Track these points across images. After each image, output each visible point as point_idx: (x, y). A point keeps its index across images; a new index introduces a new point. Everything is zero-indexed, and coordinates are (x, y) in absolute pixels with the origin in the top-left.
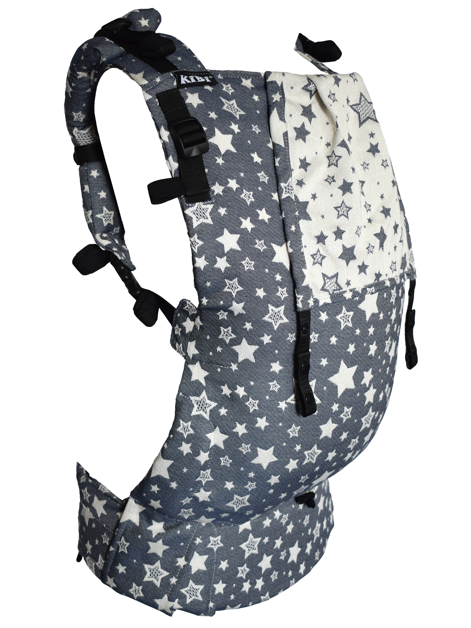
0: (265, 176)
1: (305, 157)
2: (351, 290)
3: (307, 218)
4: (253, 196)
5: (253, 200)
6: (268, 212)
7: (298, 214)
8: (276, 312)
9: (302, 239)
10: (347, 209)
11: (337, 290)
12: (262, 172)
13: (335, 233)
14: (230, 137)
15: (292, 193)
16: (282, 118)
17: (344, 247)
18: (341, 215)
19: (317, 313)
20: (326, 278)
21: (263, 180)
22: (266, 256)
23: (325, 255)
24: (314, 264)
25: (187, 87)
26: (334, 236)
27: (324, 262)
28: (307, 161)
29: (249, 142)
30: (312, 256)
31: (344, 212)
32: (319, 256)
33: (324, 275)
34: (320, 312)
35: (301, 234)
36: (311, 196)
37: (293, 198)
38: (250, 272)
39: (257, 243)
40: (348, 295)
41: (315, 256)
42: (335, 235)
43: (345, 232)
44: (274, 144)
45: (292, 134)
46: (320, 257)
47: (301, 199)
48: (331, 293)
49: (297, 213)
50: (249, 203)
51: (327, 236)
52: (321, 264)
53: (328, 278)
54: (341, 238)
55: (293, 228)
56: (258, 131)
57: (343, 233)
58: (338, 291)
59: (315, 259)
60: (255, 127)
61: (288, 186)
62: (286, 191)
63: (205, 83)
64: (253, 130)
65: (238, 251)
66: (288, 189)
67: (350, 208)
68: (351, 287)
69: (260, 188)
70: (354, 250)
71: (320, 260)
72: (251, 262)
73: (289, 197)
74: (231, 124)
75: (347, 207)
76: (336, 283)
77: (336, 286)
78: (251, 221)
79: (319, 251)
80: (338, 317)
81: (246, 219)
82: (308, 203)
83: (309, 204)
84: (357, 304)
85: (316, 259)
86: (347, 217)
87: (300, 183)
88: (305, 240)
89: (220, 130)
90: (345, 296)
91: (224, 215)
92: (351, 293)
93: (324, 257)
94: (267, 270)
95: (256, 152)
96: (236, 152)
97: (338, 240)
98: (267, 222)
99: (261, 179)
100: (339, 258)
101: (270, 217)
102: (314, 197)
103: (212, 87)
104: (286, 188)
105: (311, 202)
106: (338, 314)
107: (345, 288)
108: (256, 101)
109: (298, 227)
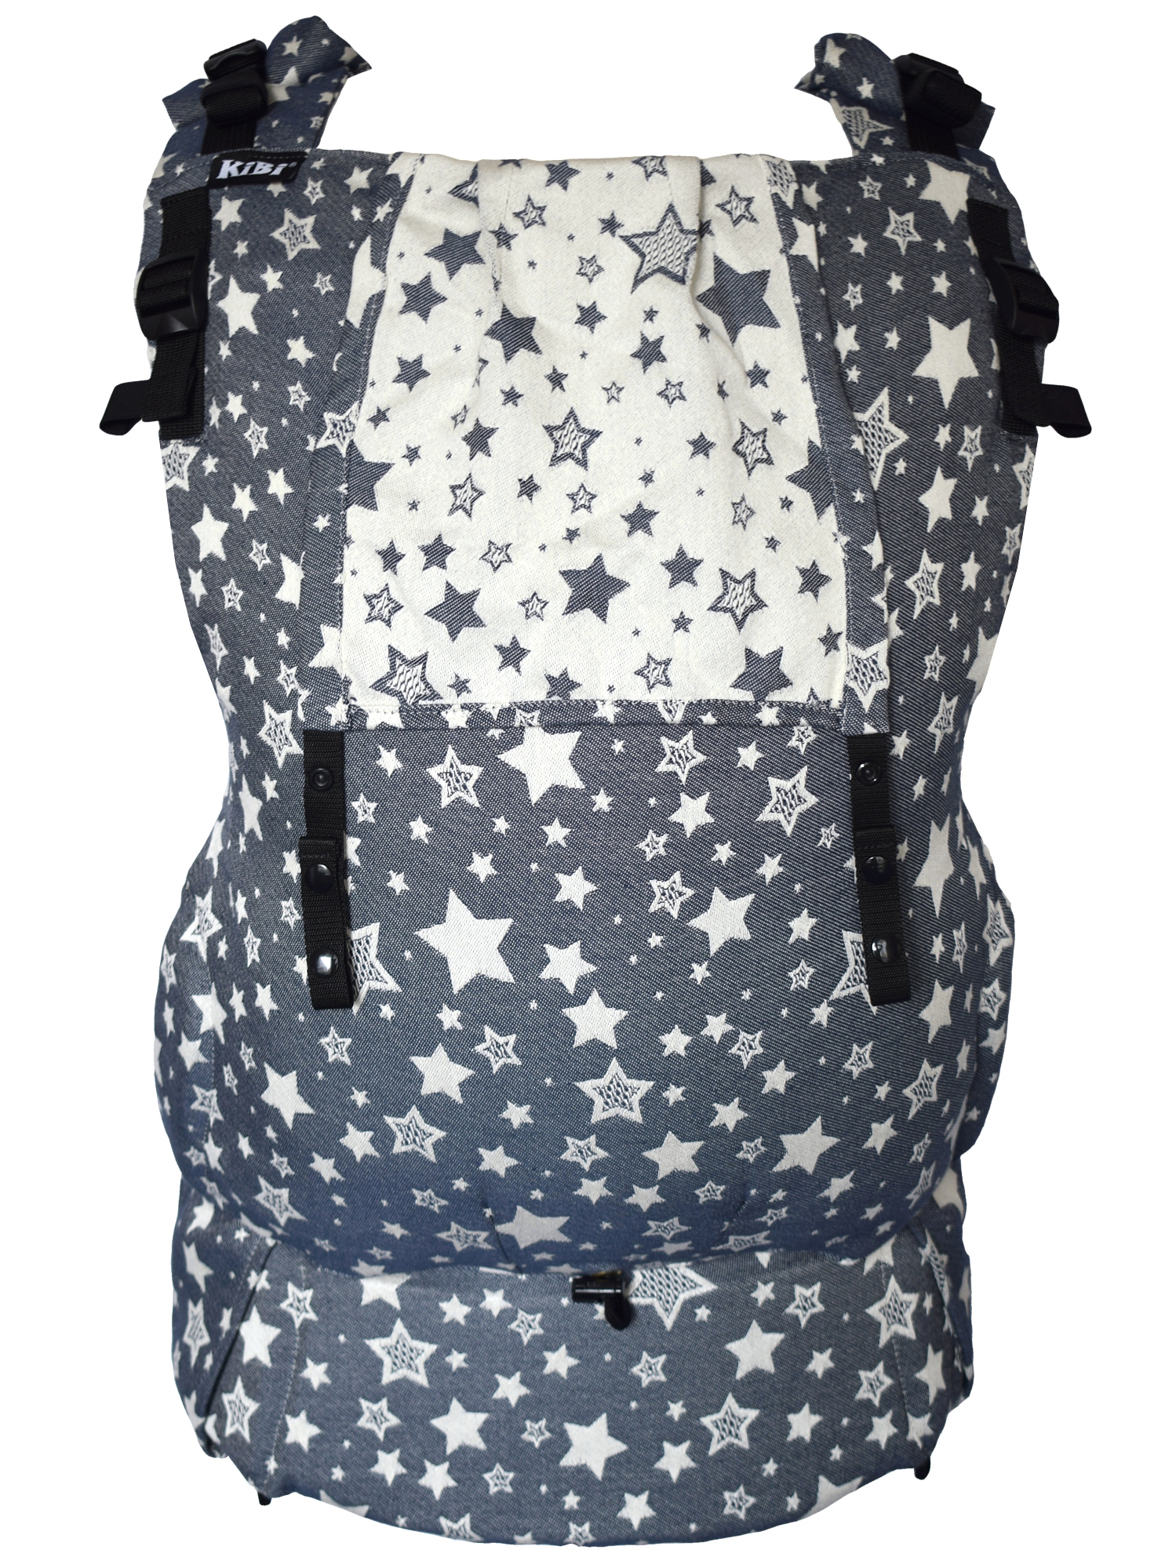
0: (303, 393)
1: (421, 357)
2: (464, 707)
3: (369, 502)
4: (267, 437)
5: (266, 447)
6: (289, 479)
7: (345, 492)
8: (278, 722)
9: (347, 552)
10: (475, 494)
11: (425, 697)
12: (299, 385)
13: (426, 550)
14: (253, 298)
15: (344, 438)
16: (378, 261)
17: (449, 587)
18: (457, 508)
19: (371, 748)
20: (398, 662)
21: (297, 402)
22: (265, 583)
23: (402, 602)
24: (370, 619)
25: (230, 186)
26: (422, 559)
27: (397, 618)
28: (424, 367)
29: (295, 313)
30: (369, 599)
31: (465, 501)
32: (386, 602)
33: (393, 653)
34: (380, 747)
35: (347, 540)
36: (405, 452)
37: (343, 451)
38: (233, 616)
39: (254, 547)
40: (457, 719)
41: (374, 601)
42: (426, 554)
43: (453, 550)
44: (347, 321)
45: (395, 299)
46: (387, 605)
47: (371, 455)
48: (410, 701)
49: (343, 488)
50: (255, 453)
51: (404, 555)
52: (388, 623)
53: (404, 660)
54: (443, 565)
55: (322, 523)
56: (326, 289)
57: (449, 553)
58: (428, 702)
59: (373, 607)
60: (324, 280)
61: (344, 421)
62: (332, 433)
63: (267, 179)
64: (315, 286)
65: (219, 560)
66: (341, 428)
67: (481, 493)
68: (466, 698)
69: (284, 422)
70: (476, 602)
71: (385, 612)
72: (238, 591)
73: (334, 446)
74: (265, 270)
75: (474, 489)
76: (423, 678)
77: (423, 687)
78: (252, 495)
79: (387, 589)
80: (434, 772)
81: (243, 488)
82: (388, 469)
83: (390, 471)
84: (496, 750)
85: (377, 609)
86: (470, 515)
87: (380, 417)
88: (352, 556)
89: (239, 281)
90: (447, 719)
91: (211, 474)
92: (467, 713)
93: (398, 607)
94: (263, 617)
95: (302, 337)
96: (256, 332)
97: (434, 569)
98: (282, 503)
99: (292, 399)
100: (426, 614)
101: (290, 490)
102: (413, 454)
103: (286, 187)
104: (335, 426)
105: (401, 466)
106: (431, 764)
107: (449, 696)
108: (356, 219)
109: (339, 522)
